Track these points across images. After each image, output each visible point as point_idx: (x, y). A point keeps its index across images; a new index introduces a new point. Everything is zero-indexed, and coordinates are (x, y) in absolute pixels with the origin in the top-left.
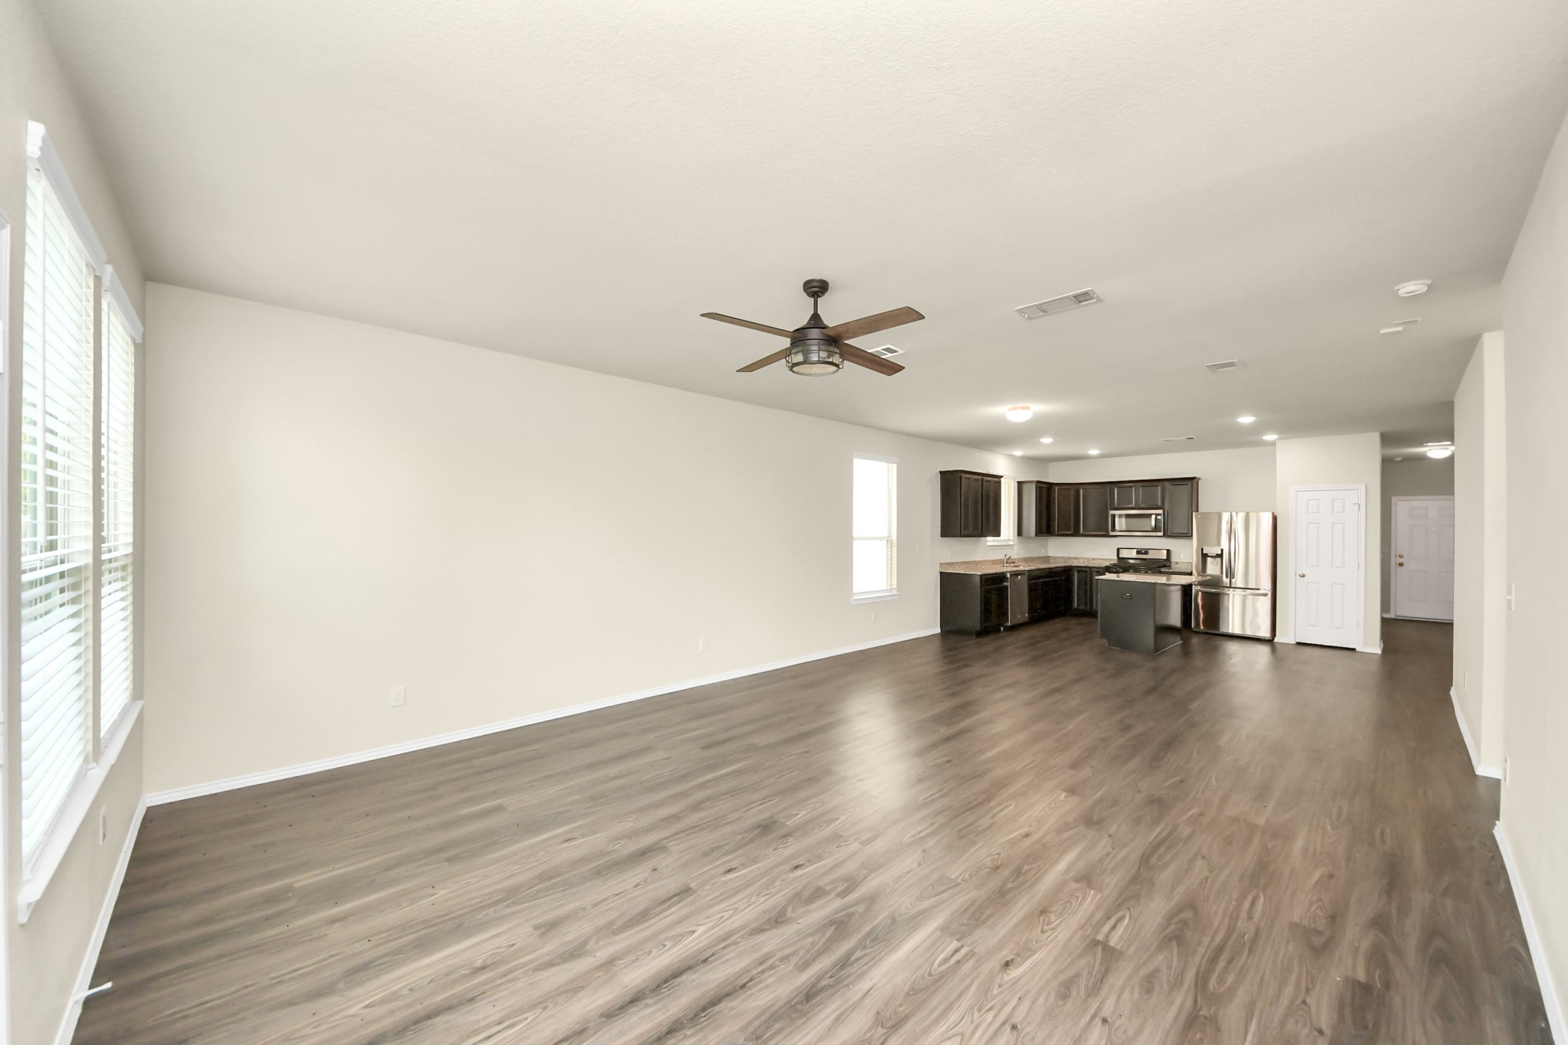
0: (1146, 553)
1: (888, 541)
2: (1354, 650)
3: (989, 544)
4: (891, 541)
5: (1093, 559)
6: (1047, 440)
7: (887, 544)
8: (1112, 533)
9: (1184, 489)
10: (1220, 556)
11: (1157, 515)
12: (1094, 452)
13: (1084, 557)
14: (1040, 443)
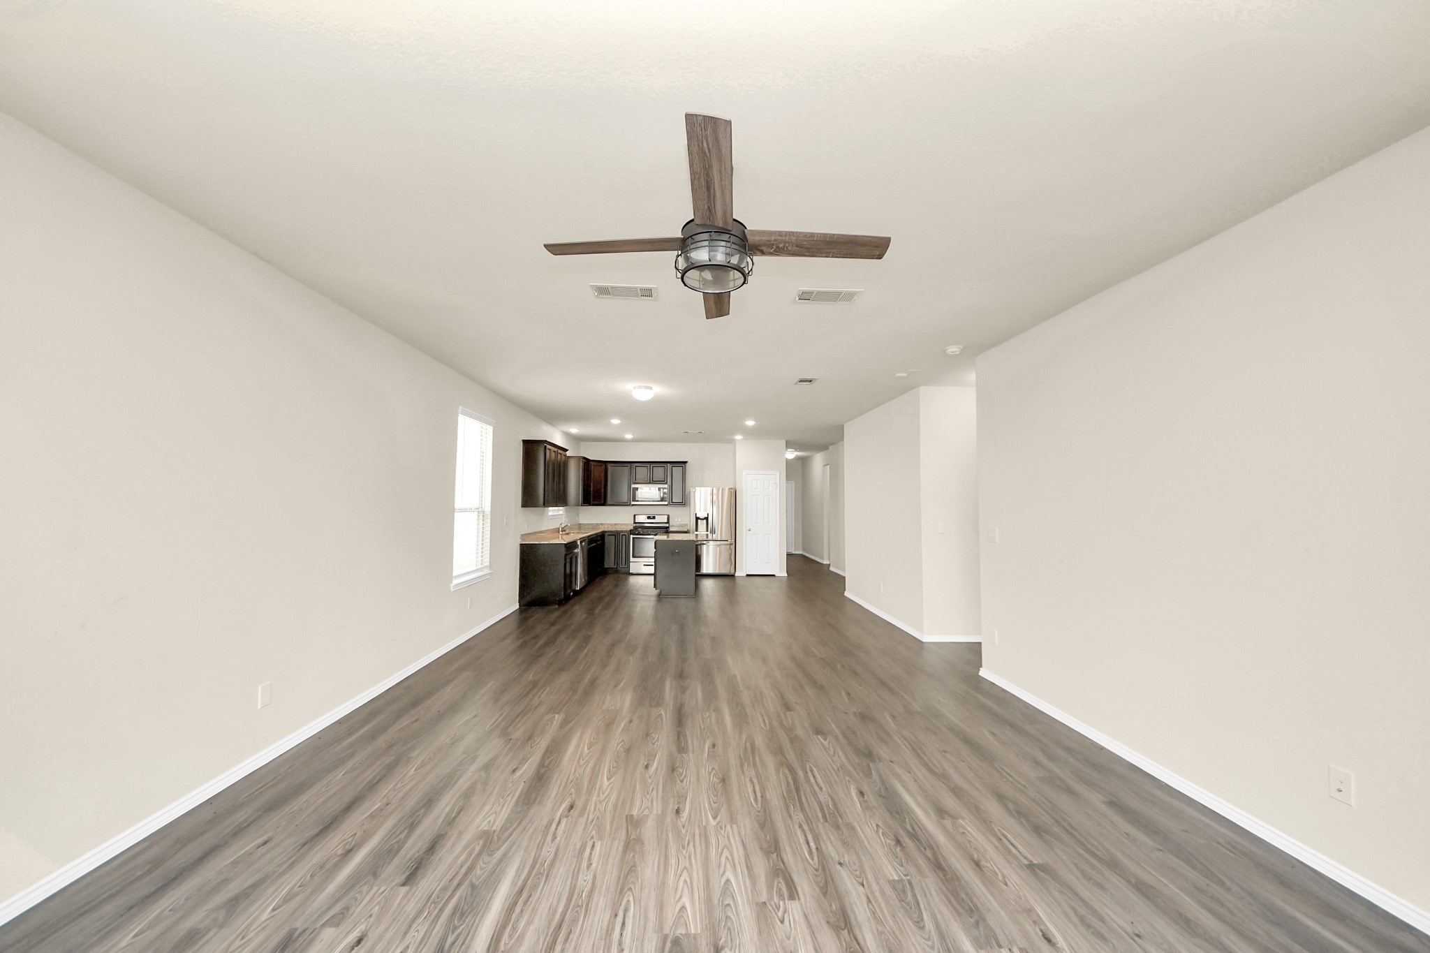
0: (654, 518)
1: (479, 512)
2: (774, 575)
3: (550, 513)
4: (484, 512)
5: (616, 524)
6: (616, 421)
7: (478, 516)
8: (633, 503)
9: (677, 471)
10: (707, 519)
11: (663, 488)
12: (629, 436)
13: (608, 523)
14: (611, 424)
